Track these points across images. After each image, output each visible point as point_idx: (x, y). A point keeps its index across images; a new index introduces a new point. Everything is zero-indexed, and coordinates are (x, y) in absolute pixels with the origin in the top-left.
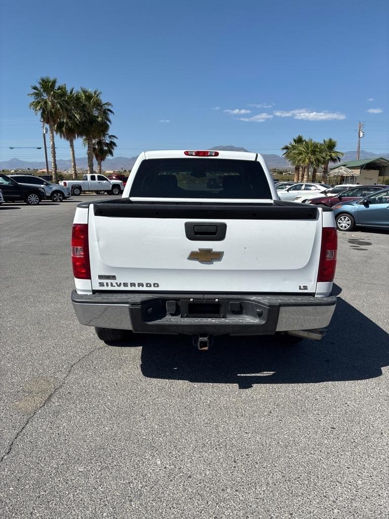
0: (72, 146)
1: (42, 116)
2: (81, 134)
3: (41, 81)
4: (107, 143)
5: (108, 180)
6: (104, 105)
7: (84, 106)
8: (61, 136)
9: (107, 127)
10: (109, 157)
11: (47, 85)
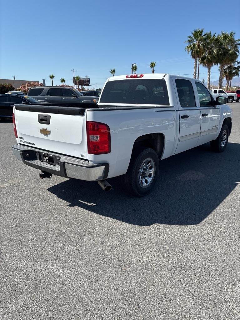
0: (209, 71)
1: (192, 54)
2: (216, 63)
3: (194, 32)
4: (235, 68)
5: (225, 93)
6: (236, 41)
7: (221, 44)
8: (203, 66)
9: (236, 56)
10: (235, 77)
11: (197, 34)
